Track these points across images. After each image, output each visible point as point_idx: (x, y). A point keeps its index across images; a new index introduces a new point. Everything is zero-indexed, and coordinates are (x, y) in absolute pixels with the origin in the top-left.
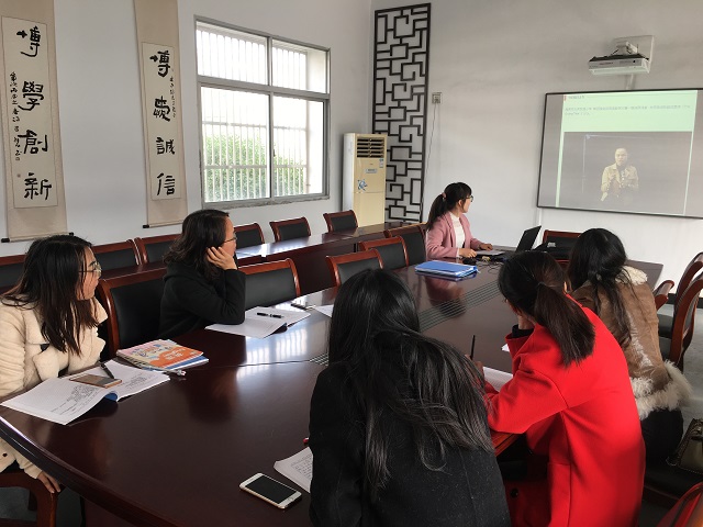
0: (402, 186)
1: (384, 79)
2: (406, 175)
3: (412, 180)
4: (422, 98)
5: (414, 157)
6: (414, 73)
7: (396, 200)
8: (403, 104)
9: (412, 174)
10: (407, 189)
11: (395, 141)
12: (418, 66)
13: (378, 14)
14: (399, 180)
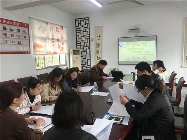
0: (85, 61)
1: (79, 35)
6: (86, 34)
7: (84, 65)
8: (84, 41)
9: (87, 58)
11: (82, 50)
12: (87, 32)
13: (76, 20)
14: (84, 60)
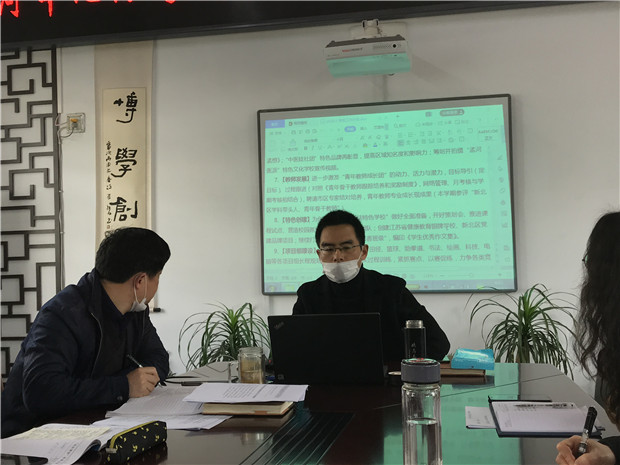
0: (21, 278)
2: (26, 257)
3: (39, 266)
4: (49, 122)
5: (41, 225)
6: (32, 82)
7: (11, 305)
8: (14, 133)
9: (37, 256)
10: (31, 282)
12: (40, 69)
14: (14, 268)
